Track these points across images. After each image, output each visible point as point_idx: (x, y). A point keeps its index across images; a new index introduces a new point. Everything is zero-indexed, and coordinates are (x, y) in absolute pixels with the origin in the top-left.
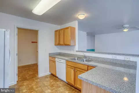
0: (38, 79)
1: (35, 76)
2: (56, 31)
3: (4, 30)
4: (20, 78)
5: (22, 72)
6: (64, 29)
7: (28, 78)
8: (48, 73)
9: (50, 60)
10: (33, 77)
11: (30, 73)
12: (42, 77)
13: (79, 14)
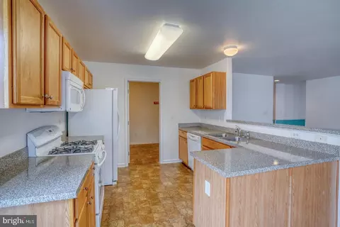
0: (158, 166)
1: (155, 162)
2: (192, 81)
3: (112, 89)
4: (133, 160)
5: (137, 154)
6: (203, 76)
7: (144, 162)
8: (177, 160)
9: (180, 136)
10: (150, 163)
11: (148, 157)
12: (165, 164)
13: (225, 46)
